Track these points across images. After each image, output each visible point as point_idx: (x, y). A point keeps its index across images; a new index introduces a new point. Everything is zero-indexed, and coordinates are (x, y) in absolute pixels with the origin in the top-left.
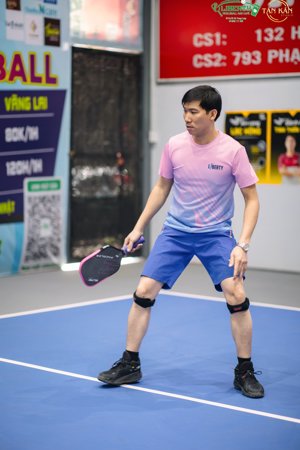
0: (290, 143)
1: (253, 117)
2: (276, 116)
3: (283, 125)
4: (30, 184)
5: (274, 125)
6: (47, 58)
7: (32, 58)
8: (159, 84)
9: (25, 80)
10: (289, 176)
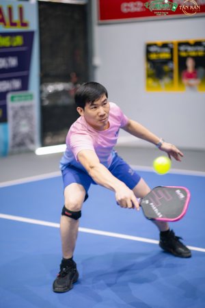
0: (190, 64)
1: (165, 45)
2: (180, 44)
3: (186, 51)
4: (12, 98)
5: (179, 51)
6: (21, 10)
7: (10, 10)
8: (100, 24)
9: (5, 25)
10: (191, 86)
